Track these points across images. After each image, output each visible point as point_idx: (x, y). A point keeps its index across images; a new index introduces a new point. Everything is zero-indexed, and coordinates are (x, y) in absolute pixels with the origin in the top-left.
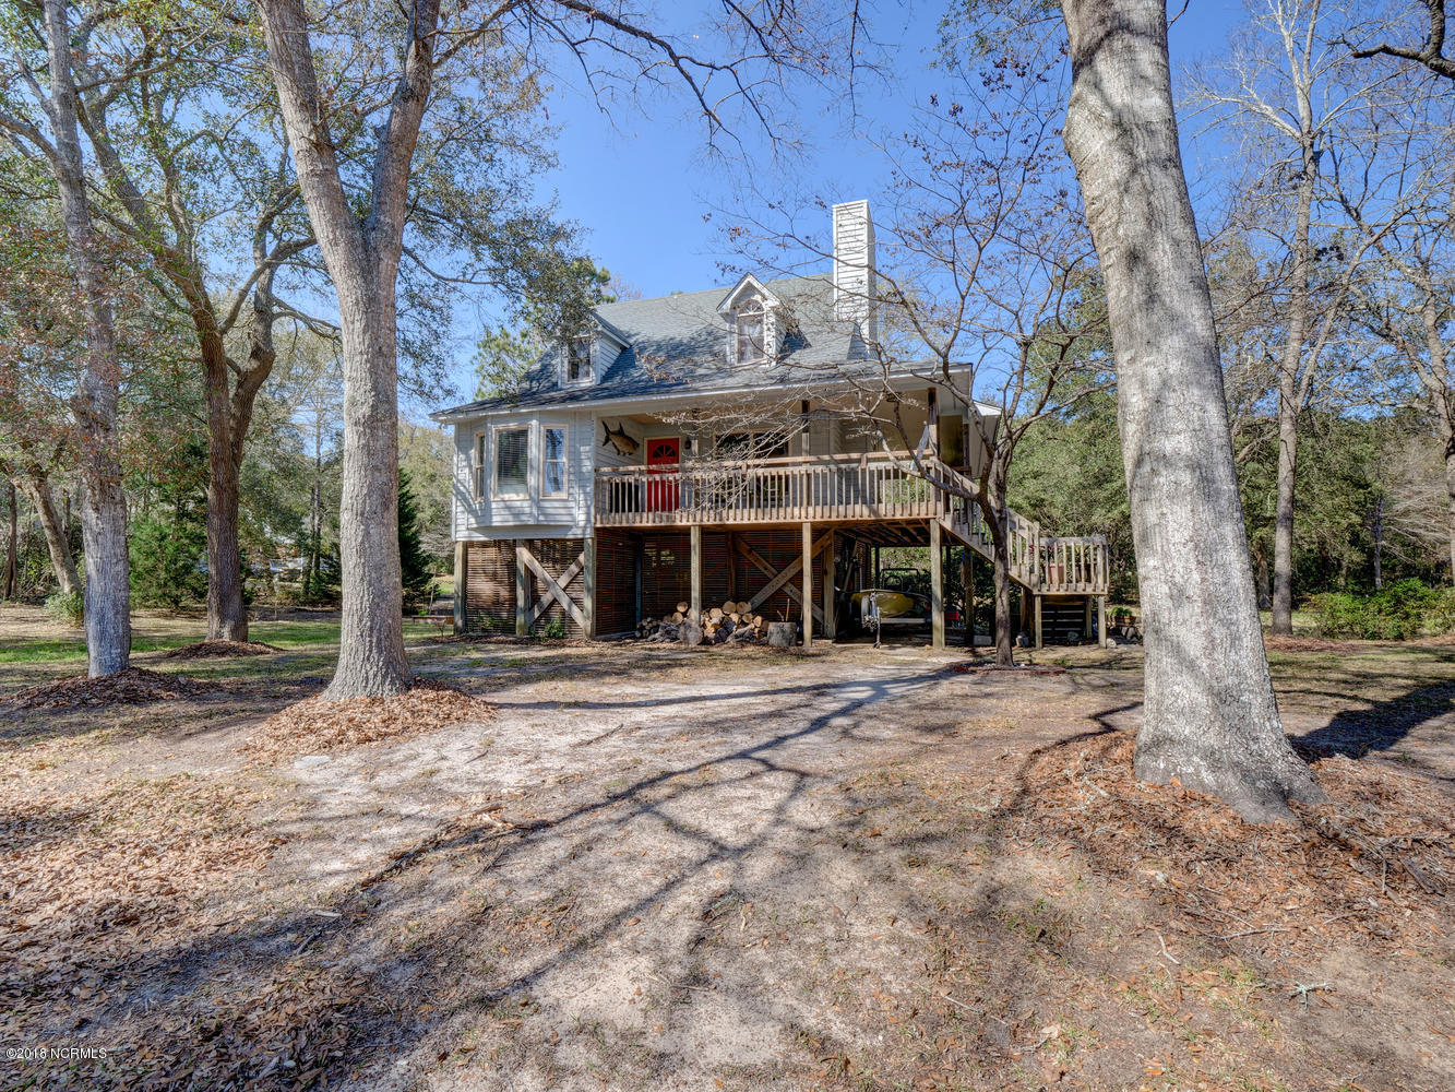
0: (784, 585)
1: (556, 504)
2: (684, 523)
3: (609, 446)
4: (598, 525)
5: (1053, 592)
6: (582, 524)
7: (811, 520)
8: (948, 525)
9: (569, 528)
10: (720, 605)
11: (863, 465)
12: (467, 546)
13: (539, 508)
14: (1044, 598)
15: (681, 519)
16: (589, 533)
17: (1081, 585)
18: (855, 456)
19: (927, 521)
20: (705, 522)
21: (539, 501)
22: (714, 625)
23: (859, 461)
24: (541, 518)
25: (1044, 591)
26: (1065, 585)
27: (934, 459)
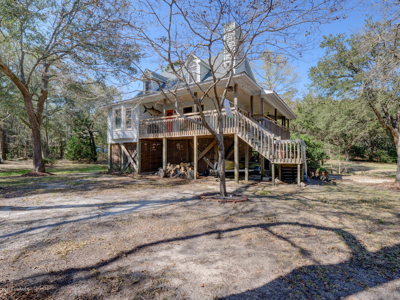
0: (203, 157)
1: (129, 132)
2: (161, 137)
3: (147, 113)
4: (140, 138)
5: (279, 162)
6: (136, 138)
7: (196, 135)
8: (240, 136)
9: (133, 139)
10: (179, 164)
11: (212, 115)
12: (111, 145)
13: (124, 133)
14: (275, 164)
15: (160, 136)
16: (138, 141)
17: (290, 160)
18: (209, 111)
19: (233, 135)
20: (167, 137)
21: (124, 131)
22: (174, 170)
23: (211, 113)
24: (124, 136)
25: (275, 162)
26: (283, 160)
27: (236, 111)
